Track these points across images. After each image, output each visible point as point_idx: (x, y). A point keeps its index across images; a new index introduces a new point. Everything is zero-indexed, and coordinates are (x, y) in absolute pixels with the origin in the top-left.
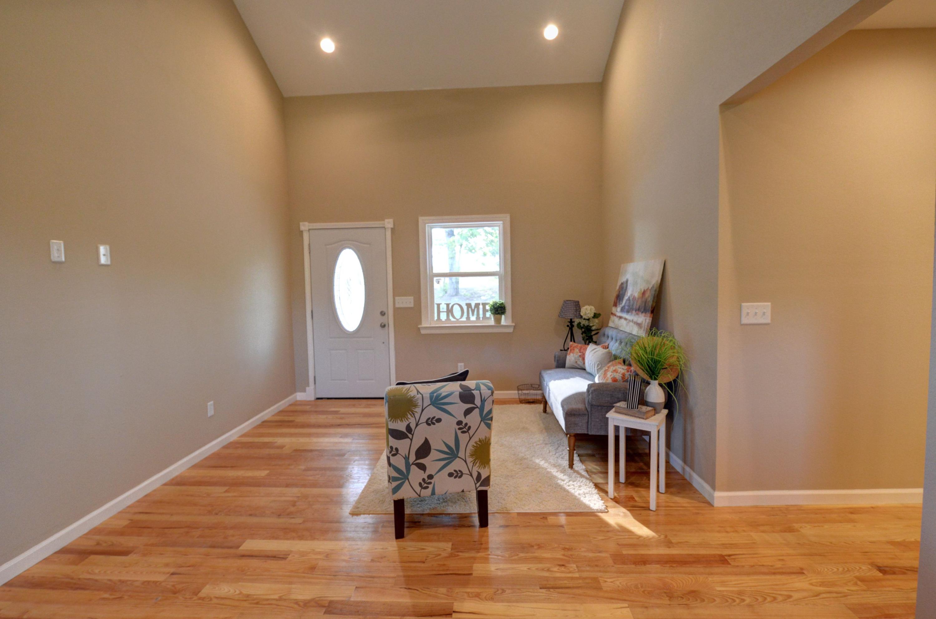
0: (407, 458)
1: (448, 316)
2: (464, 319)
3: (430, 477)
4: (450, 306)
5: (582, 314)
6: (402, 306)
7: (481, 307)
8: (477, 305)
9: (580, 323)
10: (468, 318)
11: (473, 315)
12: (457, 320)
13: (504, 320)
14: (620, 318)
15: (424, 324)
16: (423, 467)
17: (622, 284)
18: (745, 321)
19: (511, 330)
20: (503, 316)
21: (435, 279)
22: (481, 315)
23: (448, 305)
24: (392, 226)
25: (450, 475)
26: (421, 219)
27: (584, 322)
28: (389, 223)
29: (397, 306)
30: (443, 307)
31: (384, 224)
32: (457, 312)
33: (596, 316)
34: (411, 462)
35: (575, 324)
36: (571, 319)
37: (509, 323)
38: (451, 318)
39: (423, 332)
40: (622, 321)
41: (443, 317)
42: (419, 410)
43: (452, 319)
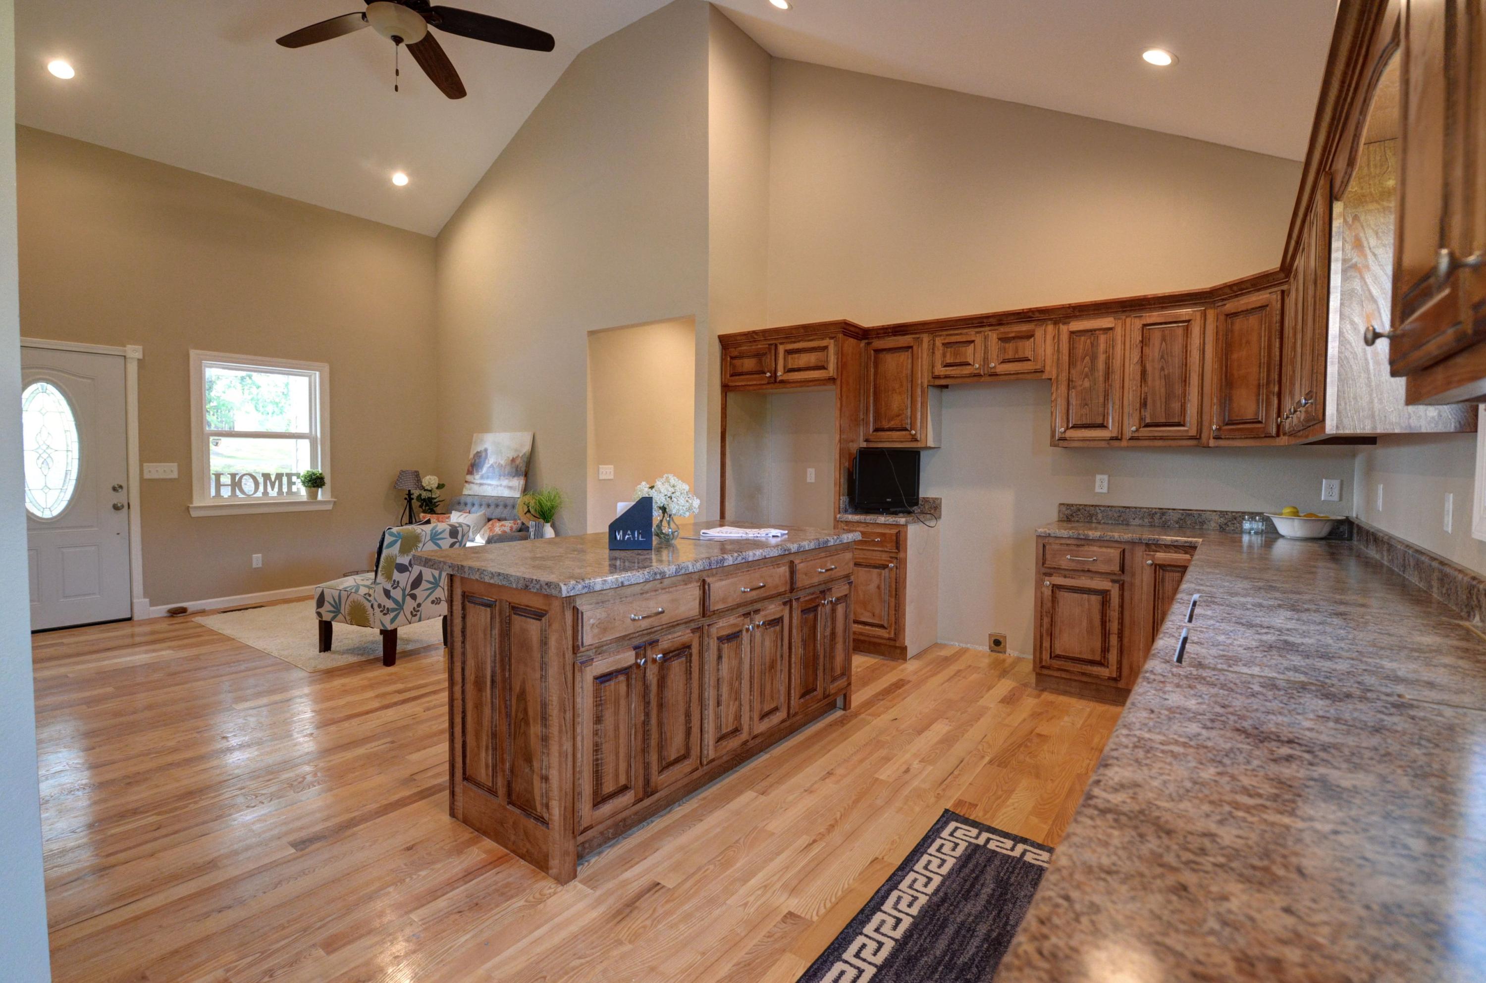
0: (404, 590)
1: (233, 491)
2: (259, 494)
3: (419, 605)
4: (237, 478)
5: (424, 484)
6: (155, 476)
7: (285, 479)
8: (279, 476)
9: (420, 495)
10: (265, 493)
11: (273, 489)
12: (249, 496)
13: (320, 495)
14: (481, 484)
15: (197, 502)
16: (414, 597)
17: (478, 452)
18: (601, 477)
19: (329, 507)
20: (320, 490)
21: (211, 438)
22: (285, 489)
23: (233, 476)
24: (141, 357)
25: (433, 602)
26: (193, 353)
27: (425, 495)
28: (134, 352)
29: (147, 476)
30: (226, 480)
31: (125, 351)
32: (248, 486)
33: (440, 486)
34: (407, 592)
35: (414, 496)
36: (409, 491)
37: (328, 497)
38: (238, 492)
39: (194, 514)
40: (485, 487)
41: (226, 492)
42: (421, 545)
43: (241, 495)
